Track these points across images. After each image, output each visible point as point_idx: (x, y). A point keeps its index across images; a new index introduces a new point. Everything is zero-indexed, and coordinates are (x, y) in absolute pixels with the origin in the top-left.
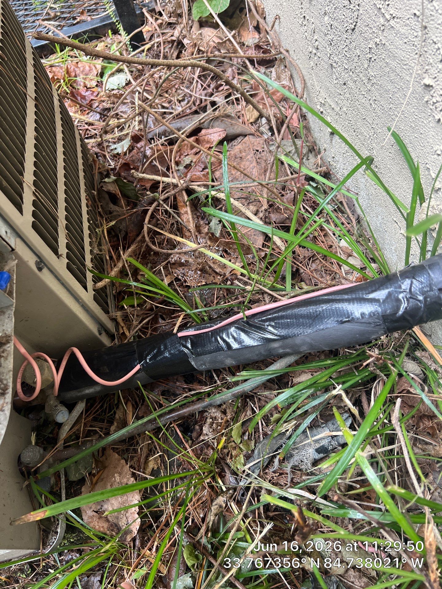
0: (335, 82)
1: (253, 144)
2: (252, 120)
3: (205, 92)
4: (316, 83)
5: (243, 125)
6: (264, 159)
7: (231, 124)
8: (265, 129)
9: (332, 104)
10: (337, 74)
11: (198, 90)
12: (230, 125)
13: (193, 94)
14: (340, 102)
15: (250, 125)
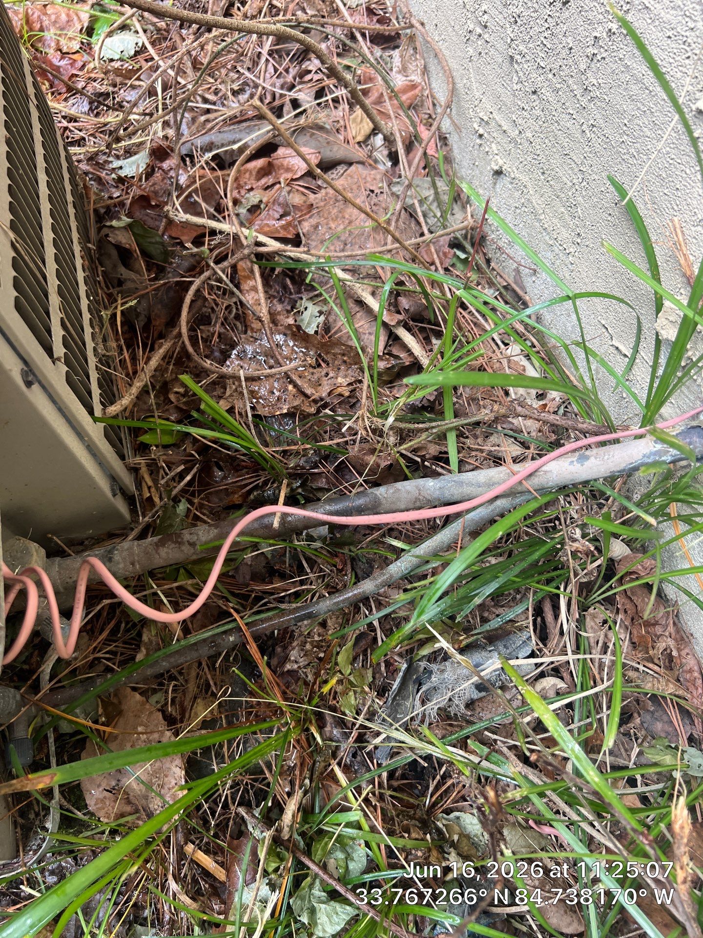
0: (515, 87)
1: (365, 178)
2: (360, 138)
3: (281, 80)
4: (475, 85)
5: (345, 145)
6: (384, 205)
7: (328, 143)
8: (381, 155)
9: (503, 123)
10: (521, 74)
11: (268, 75)
12: (325, 144)
13: (260, 82)
14: (520, 121)
15: (356, 146)
